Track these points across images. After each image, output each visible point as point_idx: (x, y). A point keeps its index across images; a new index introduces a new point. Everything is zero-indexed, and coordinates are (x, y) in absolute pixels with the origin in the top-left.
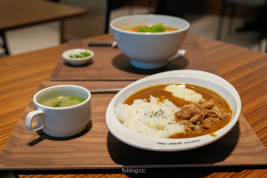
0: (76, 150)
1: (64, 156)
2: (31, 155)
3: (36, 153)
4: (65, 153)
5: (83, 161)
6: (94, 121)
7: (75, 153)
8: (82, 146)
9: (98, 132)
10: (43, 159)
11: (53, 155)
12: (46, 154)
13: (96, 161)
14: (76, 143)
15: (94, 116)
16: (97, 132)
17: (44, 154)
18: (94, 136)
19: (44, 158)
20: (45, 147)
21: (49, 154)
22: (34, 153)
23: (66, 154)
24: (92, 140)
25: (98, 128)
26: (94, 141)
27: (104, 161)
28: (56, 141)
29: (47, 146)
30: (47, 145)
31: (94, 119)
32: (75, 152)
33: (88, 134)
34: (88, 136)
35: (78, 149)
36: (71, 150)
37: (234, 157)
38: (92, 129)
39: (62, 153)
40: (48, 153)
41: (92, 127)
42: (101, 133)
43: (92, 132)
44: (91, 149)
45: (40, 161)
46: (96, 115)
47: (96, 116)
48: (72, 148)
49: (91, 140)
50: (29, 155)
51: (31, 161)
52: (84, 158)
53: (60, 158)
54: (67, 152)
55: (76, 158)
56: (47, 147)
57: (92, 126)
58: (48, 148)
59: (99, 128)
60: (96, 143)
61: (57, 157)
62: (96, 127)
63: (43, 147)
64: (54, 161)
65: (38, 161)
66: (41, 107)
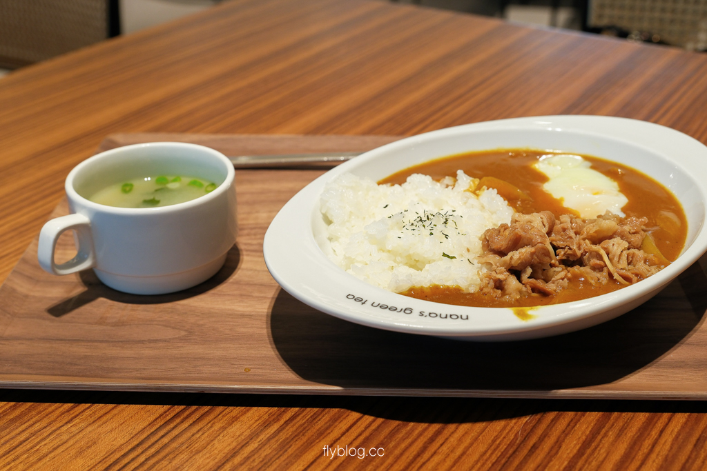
0: (183, 333)
1: (148, 352)
2: (54, 345)
3: (69, 340)
4: (150, 341)
5: (201, 368)
6: (247, 250)
7: (179, 345)
8: (201, 322)
9: (255, 284)
10: (86, 357)
11: (115, 348)
12: (96, 344)
13: (238, 371)
14: (186, 313)
15: (248, 235)
16: (251, 285)
17: (89, 344)
18: (241, 295)
19: (89, 354)
20: (96, 323)
21: (104, 345)
22: (62, 340)
23: (152, 345)
24: (233, 307)
25: (255, 270)
26: (238, 311)
27: (260, 371)
28: (130, 306)
29: (102, 321)
30: (101, 318)
31: (246, 244)
32: (181, 339)
33: (222, 288)
34: (224, 295)
35: (190, 332)
36: (170, 333)
37: (651, 373)
38: (238, 275)
39: (142, 342)
40: (102, 341)
41: (239, 267)
42: (262, 285)
43: (237, 283)
44: (227, 332)
45: (75, 365)
46: (253, 231)
47: (255, 235)
48: (173, 328)
49: (229, 307)
50: (48, 345)
51: (50, 362)
52: (203, 358)
53: (135, 358)
54: (156, 341)
55: (181, 358)
56: (100, 324)
57: (240, 264)
58: (105, 327)
59: (259, 271)
60: (243, 316)
61: (128, 352)
62: (251, 270)
63: (89, 323)
64: (117, 366)
65: (71, 364)
66: (84, 207)
